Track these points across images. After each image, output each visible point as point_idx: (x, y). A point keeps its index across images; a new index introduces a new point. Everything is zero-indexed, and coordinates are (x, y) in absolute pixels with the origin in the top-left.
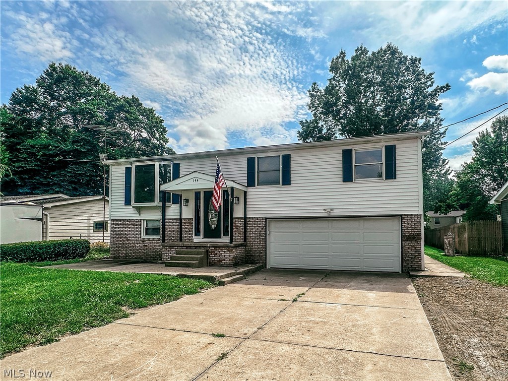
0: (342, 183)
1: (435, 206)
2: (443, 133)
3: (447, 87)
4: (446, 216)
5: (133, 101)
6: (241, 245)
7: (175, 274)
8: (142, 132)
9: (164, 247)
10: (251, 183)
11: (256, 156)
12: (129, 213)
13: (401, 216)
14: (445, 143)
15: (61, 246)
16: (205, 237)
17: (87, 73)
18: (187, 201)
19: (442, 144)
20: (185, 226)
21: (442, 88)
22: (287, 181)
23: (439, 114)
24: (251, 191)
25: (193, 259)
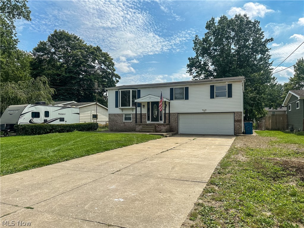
0: (210, 99)
1: (269, 105)
2: (271, 64)
3: (272, 39)
4: (276, 110)
5: (97, 49)
6: (168, 124)
7: (148, 134)
8: (102, 65)
9: (136, 125)
10: (172, 99)
11: (174, 87)
12: (118, 111)
13: (234, 112)
14: (272, 69)
15: (90, 125)
16: (152, 121)
17: (74, 34)
18: (144, 106)
19: (270, 69)
20: (143, 116)
21: (268, 40)
22: (187, 98)
23: (269, 52)
24: (172, 102)
25: (150, 129)
